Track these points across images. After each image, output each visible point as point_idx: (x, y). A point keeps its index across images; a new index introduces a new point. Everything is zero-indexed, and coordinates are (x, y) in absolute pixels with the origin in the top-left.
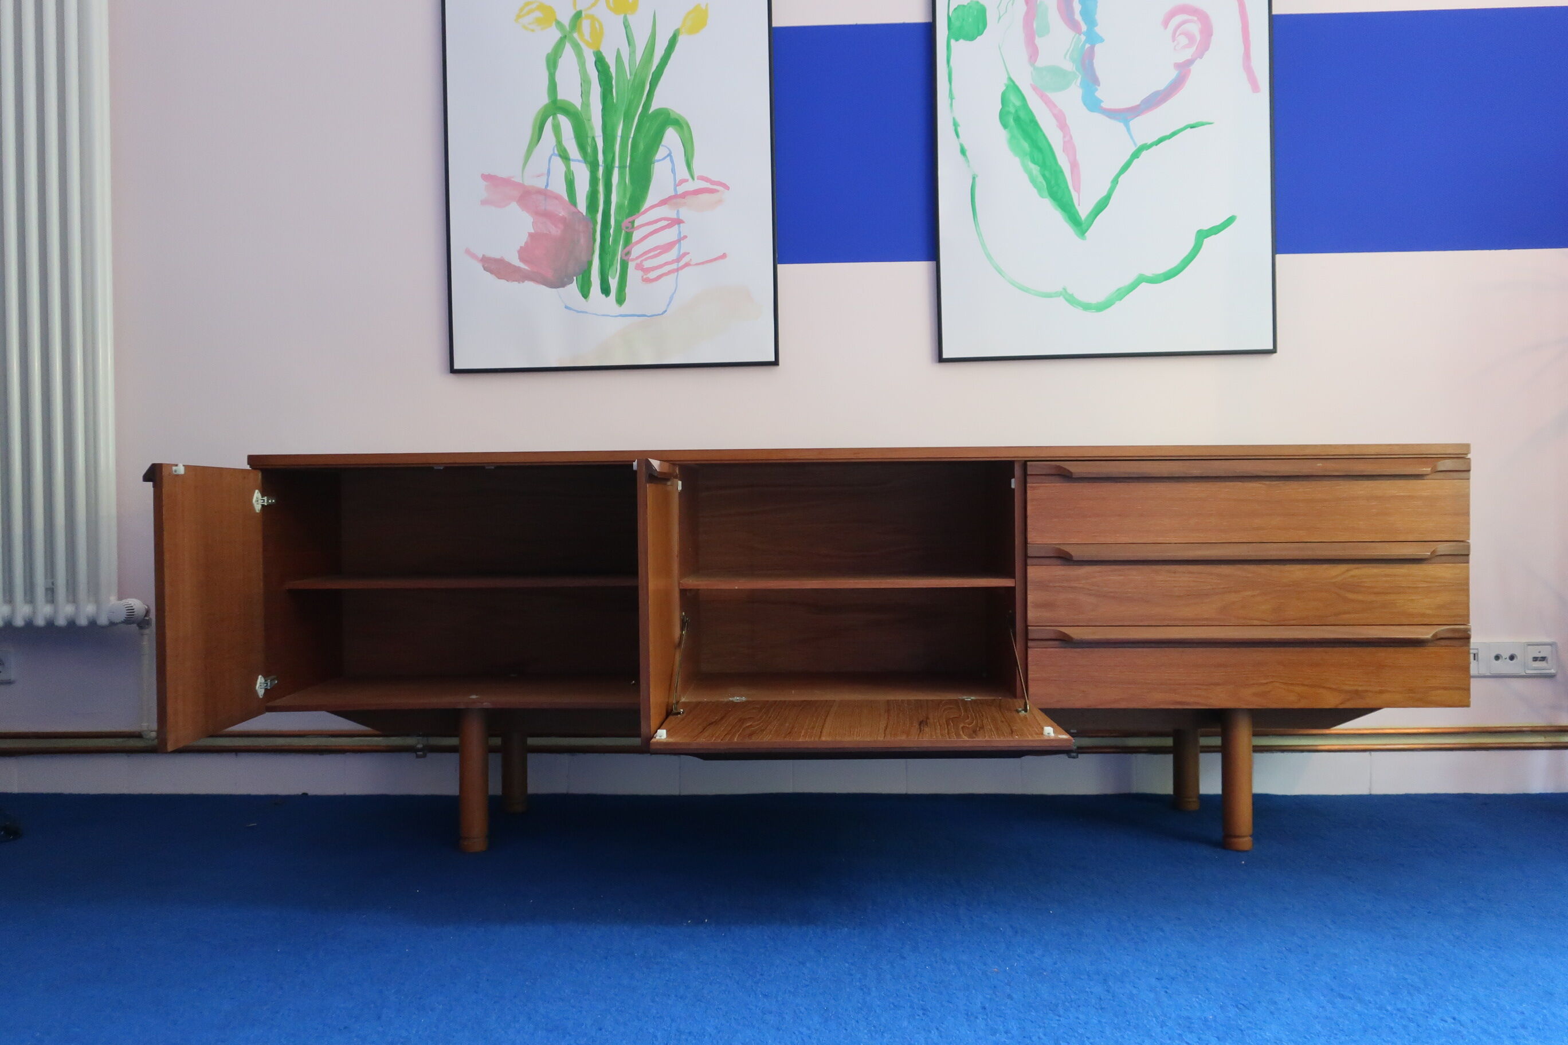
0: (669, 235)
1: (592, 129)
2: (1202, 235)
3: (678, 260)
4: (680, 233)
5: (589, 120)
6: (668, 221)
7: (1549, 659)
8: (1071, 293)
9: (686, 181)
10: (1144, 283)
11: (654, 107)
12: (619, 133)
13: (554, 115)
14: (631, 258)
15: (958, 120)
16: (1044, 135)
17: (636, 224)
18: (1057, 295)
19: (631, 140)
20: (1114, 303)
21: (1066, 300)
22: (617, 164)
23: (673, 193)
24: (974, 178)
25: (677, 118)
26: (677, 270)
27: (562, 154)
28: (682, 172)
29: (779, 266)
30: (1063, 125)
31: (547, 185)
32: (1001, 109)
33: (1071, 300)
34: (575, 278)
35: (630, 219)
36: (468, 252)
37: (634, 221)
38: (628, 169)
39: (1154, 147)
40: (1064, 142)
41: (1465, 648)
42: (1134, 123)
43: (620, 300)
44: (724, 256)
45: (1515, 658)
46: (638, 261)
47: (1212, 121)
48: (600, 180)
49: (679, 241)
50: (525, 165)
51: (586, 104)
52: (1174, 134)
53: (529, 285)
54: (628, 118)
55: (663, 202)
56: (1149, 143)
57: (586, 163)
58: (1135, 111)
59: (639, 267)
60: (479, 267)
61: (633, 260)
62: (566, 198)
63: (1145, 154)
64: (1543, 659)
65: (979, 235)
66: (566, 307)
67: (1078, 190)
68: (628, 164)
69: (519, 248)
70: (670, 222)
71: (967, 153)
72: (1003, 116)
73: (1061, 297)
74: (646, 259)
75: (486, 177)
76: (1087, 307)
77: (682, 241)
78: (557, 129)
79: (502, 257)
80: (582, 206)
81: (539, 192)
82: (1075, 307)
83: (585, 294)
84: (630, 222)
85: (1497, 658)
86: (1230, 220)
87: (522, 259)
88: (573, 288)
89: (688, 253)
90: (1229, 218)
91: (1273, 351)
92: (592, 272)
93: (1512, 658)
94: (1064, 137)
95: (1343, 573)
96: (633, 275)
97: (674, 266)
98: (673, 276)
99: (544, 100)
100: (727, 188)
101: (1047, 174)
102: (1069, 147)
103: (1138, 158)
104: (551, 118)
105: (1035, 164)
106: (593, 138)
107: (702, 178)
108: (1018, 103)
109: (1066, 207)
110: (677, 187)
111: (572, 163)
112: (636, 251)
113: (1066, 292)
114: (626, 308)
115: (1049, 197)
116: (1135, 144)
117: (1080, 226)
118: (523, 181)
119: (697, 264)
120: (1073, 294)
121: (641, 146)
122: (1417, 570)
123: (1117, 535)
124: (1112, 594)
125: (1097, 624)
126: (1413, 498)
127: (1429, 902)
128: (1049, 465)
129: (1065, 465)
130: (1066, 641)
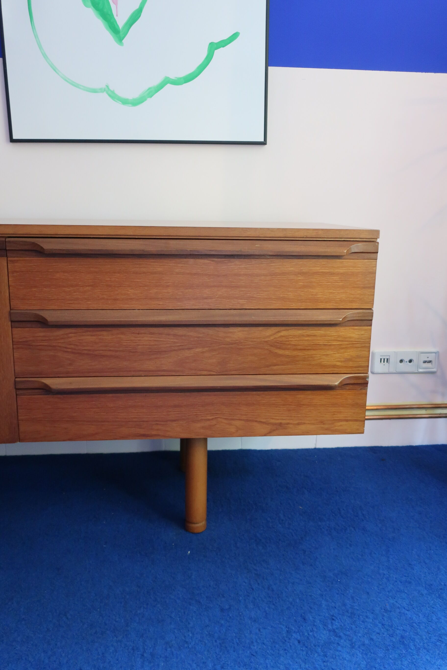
2: (213, 47)
7: (433, 362)
8: (112, 90)
10: (168, 84)
18: (102, 90)
20: (146, 100)
21: (110, 96)
33: (113, 96)
41: (364, 391)
45: (413, 362)
64: (430, 362)
65: (36, 36)
67: (115, 3)
73: (105, 92)
76: (125, 102)
82: (116, 101)
85: (401, 361)
86: (235, 36)
90: (234, 34)
91: (264, 143)
93: (410, 361)
95: (274, 334)
109: (106, 16)
113: (109, 88)
115: (92, 7)
117: (118, 33)
120: (114, 91)
122: (332, 332)
123: (89, 303)
124: (86, 352)
125: (76, 375)
126: (332, 274)
127: (304, 619)
128: (26, 242)
129: (40, 242)
130: (47, 390)
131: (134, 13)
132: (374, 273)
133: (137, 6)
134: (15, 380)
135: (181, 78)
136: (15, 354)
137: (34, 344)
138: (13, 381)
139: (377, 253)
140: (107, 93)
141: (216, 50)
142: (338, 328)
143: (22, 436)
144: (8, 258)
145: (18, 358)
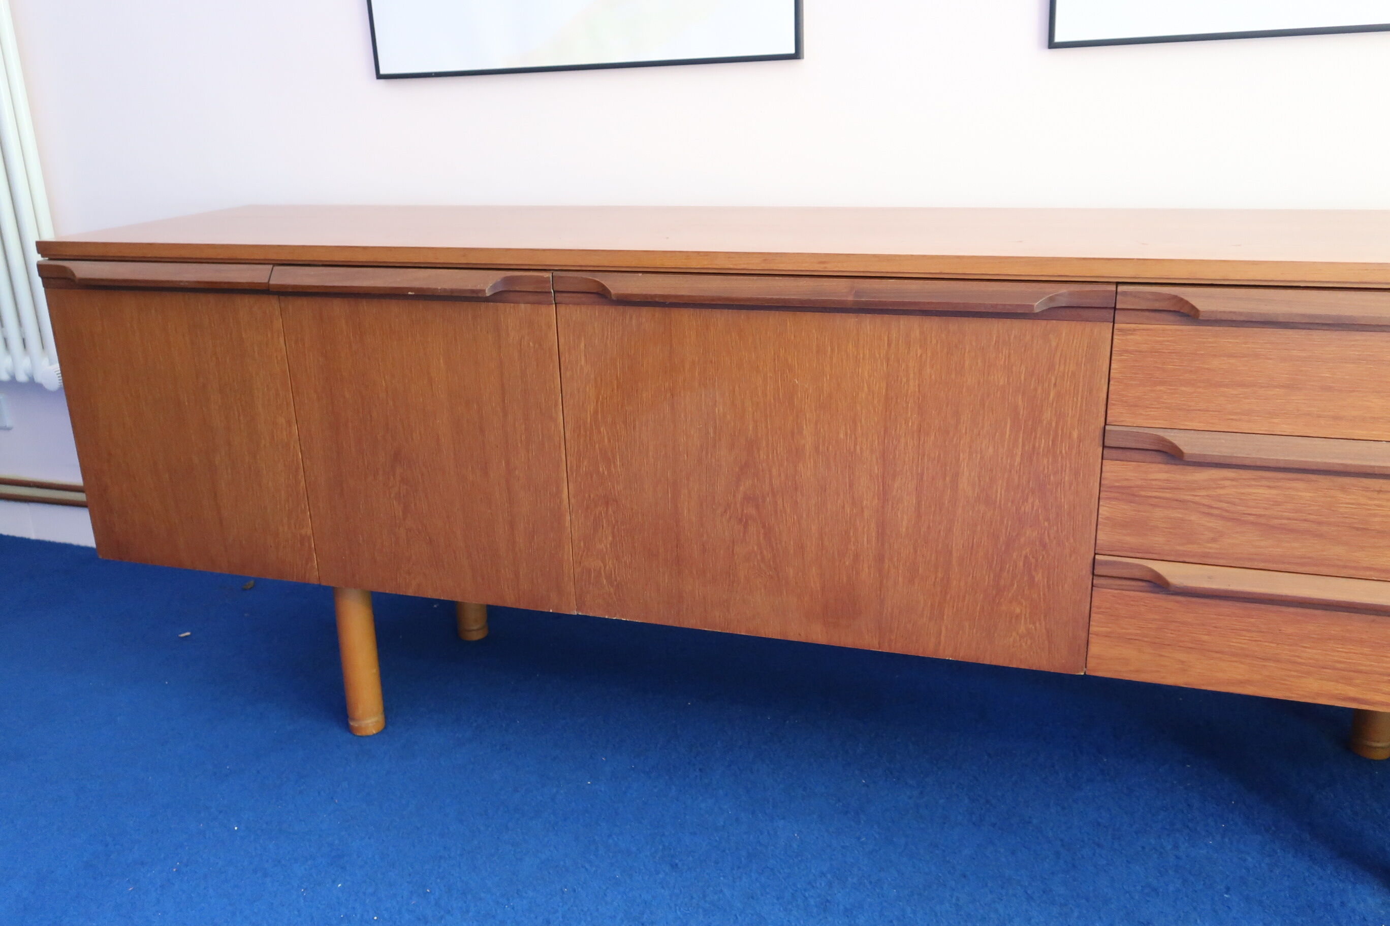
123: (1276, 421)
124: (1251, 518)
125: (1221, 562)
128: (1160, 294)
129: (1190, 295)
130: (1159, 585)
134: (1094, 558)
136: (1101, 508)
137: (1143, 493)
138: (1090, 560)
143: (1092, 663)
144: (1116, 325)
145: (1107, 518)
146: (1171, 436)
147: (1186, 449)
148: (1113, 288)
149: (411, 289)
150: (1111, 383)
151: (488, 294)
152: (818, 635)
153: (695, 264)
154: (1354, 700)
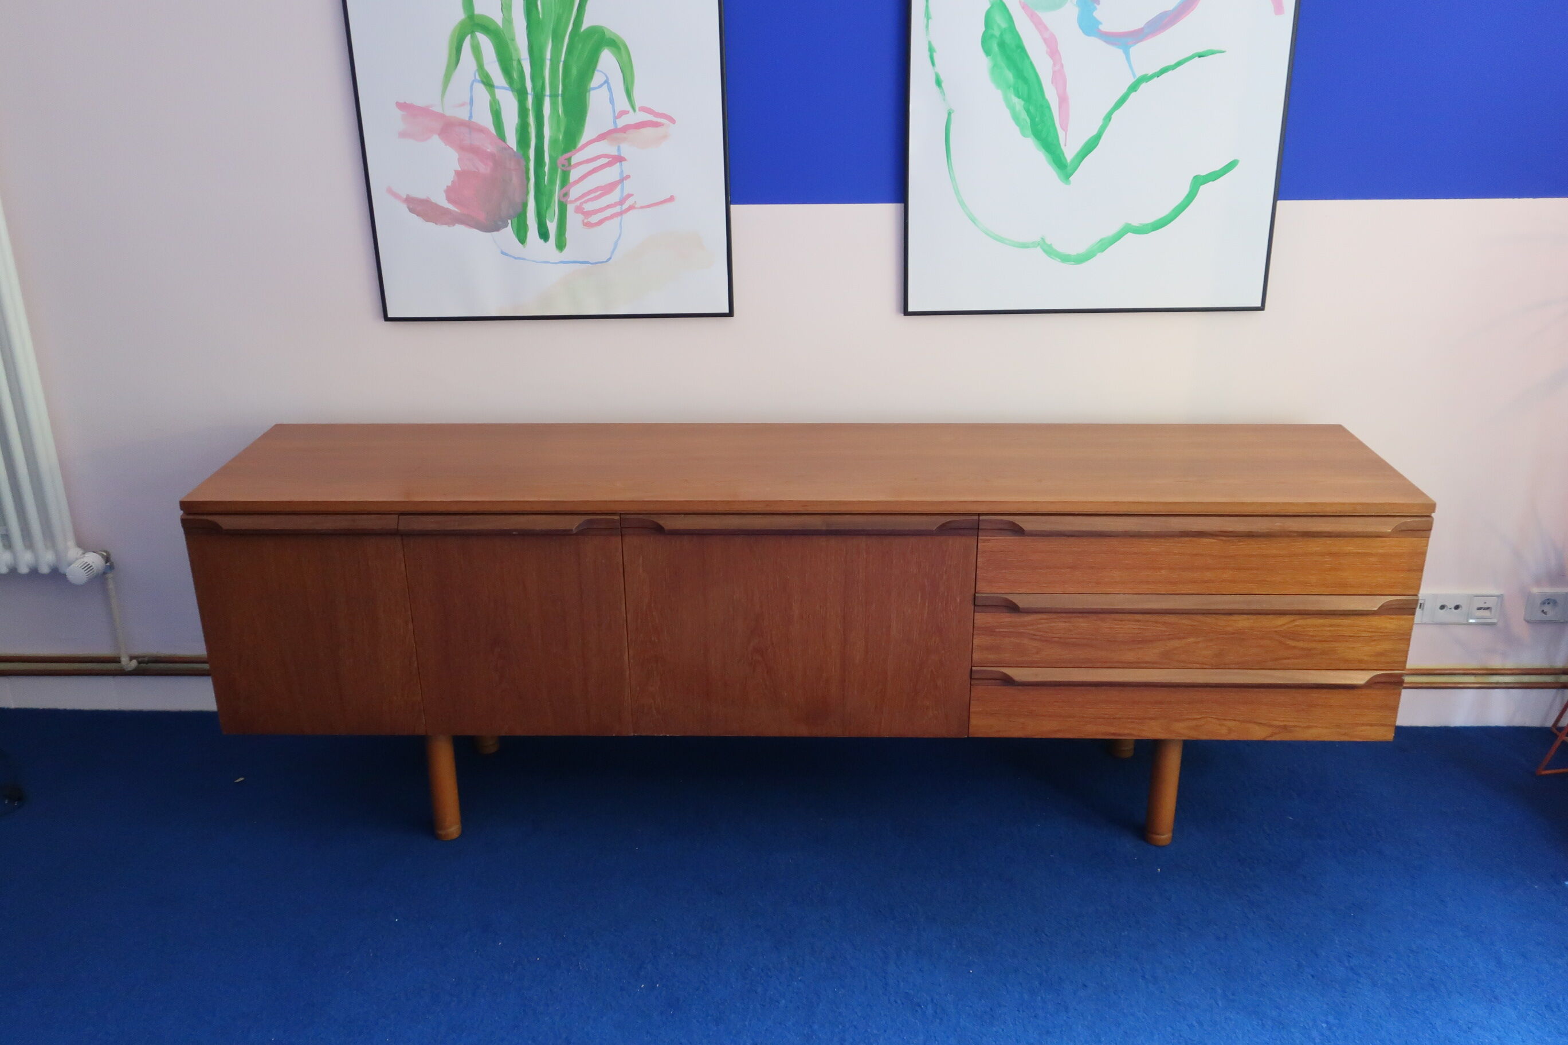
0: (611, 174)
1: (517, 50)
2: (1199, 181)
3: (621, 202)
4: (622, 171)
5: (513, 40)
6: (608, 158)
7: (1493, 611)
8: (1049, 243)
9: (626, 112)
10: (1129, 234)
11: (585, 26)
12: (548, 56)
13: (472, 33)
14: (569, 200)
15: (934, 44)
16: (1031, 62)
17: (573, 162)
18: (1035, 245)
19: (561, 64)
20: (1095, 255)
21: (1045, 251)
22: (547, 92)
23: (612, 127)
24: (949, 114)
25: (614, 38)
26: (621, 213)
27: (484, 80)
28: (623, 102)
29: (733, 207)
30: (1054, 52)
31: (471, 116)
32: (984, 32)
33: (1050, 251)
34: (509, 221)
35: (567, 155)
36: (390, 191)
37: (570, 158)
38: (560, 98)
39: (1156, 79)
40: (1054, 72)
41: (1397, 691)
42: (1135, 50)
43: (561, 245)
44: (671, 199)
45: (1460, 608)
46: (578, 203)
47: (1223, 50)
48: (529, 110)
49: (622, 181)
50: (445, 92)
51: (508, 20)
52: (1179, 64)
53: (460, 229)
54: (557, 38)
55: (602, 137)
56: (1150, 73)
57: (512, 91)
58: (1137, 36)
59: (579, 210)
60: (403, 208)
61: (572, 202)
62: (492, 129)
63: (1144, 86)
64: (1488, 608)
65: (953, 178)
66: (503, 253)
67: (1065, 128)
68: (560, 92)
69: (446, 187)
70: (610, 159)
71: (943, 85)
72: (986, 40)
73: (1039, 248)
74: (586, 202)
75: (402, 106)
76: (1065, 259)
77: (625, 181)
78: (476, 50)
79: (428, 198)
80: (512, 140)
81: (463, 124)
82: (1053, 258)
83: (522, 236)
84: (566, 159)
85: (1442, 607)
86: (1231, 165)
87: (449, 200)
88: (508, 232)
89: (632, 195)
90: (1230, 163)
91: (1262, 308)
92: (528, 215)
93: (1457, 607)
94: (1054, 65)
95: (1288, 623)
96: (573, 219)
97: (618, 209)
98: (617, 220)
99: (459, 15)
100: (672, 120)
101: (1032, 109)
102: (1059, 77)
103: (1136, 91)
104: (469, 36)
105: (1019, 98)
106: (519, 62)
107: (644, 109)
108: (1004, 25)
109: (1050, 147)
110: (617, 120)
111: (497, 91)
112: (575, 192)
113: (1044, 242)
114: (567, 254)
115: (1032, 136)
116: (1134, 75)
117: (1064, 168)
118: (443, 111)
119: (642, 207)
120: (1051, 244)
121: (574, 71)
122: (1362, 622)
123: (1066, 586)
124: (1056, 639)
125: (1040, 665)
126: (1371, 555)
127: (1316, 955)
128: (1002, 520)
129: (1018, 520)
130: (1008, 681)
131: (1089, 140)
132: (1424, 554)
133: (1094, 132)
134: (971, 668)
135: (1147, 225)
136: (974, 640)
137: (997, 630)
138: (969, 670)
139: (1430, 530)
140: (1041, 248)
141: (1203, 186)
142: (1370, 618)
143: (971, 730)
144: (980, 538)
145: (977, 646)
146: (1010, 597)
147: (1020, 605)
148: (976, 517)
149: (515, 530)
150: (978, 570)
151: (574, 532)
152: (803, 731)
153: (720, 508)
154: (1114, 734)
